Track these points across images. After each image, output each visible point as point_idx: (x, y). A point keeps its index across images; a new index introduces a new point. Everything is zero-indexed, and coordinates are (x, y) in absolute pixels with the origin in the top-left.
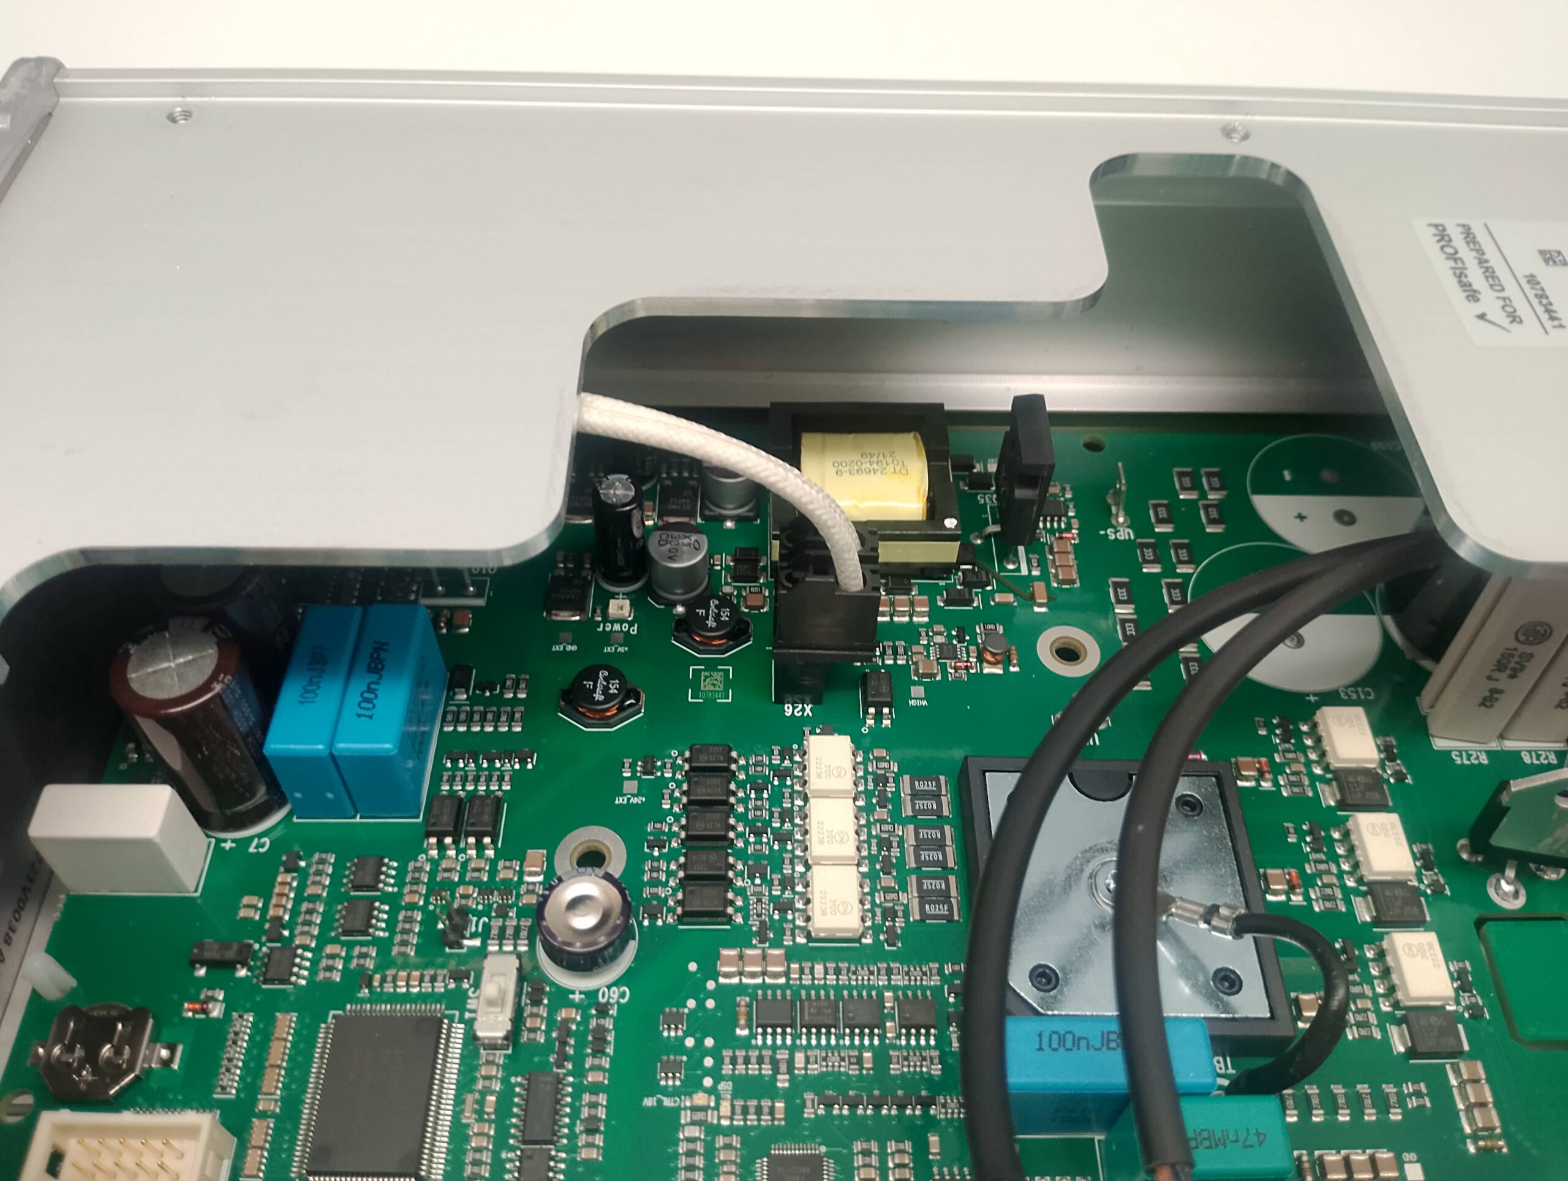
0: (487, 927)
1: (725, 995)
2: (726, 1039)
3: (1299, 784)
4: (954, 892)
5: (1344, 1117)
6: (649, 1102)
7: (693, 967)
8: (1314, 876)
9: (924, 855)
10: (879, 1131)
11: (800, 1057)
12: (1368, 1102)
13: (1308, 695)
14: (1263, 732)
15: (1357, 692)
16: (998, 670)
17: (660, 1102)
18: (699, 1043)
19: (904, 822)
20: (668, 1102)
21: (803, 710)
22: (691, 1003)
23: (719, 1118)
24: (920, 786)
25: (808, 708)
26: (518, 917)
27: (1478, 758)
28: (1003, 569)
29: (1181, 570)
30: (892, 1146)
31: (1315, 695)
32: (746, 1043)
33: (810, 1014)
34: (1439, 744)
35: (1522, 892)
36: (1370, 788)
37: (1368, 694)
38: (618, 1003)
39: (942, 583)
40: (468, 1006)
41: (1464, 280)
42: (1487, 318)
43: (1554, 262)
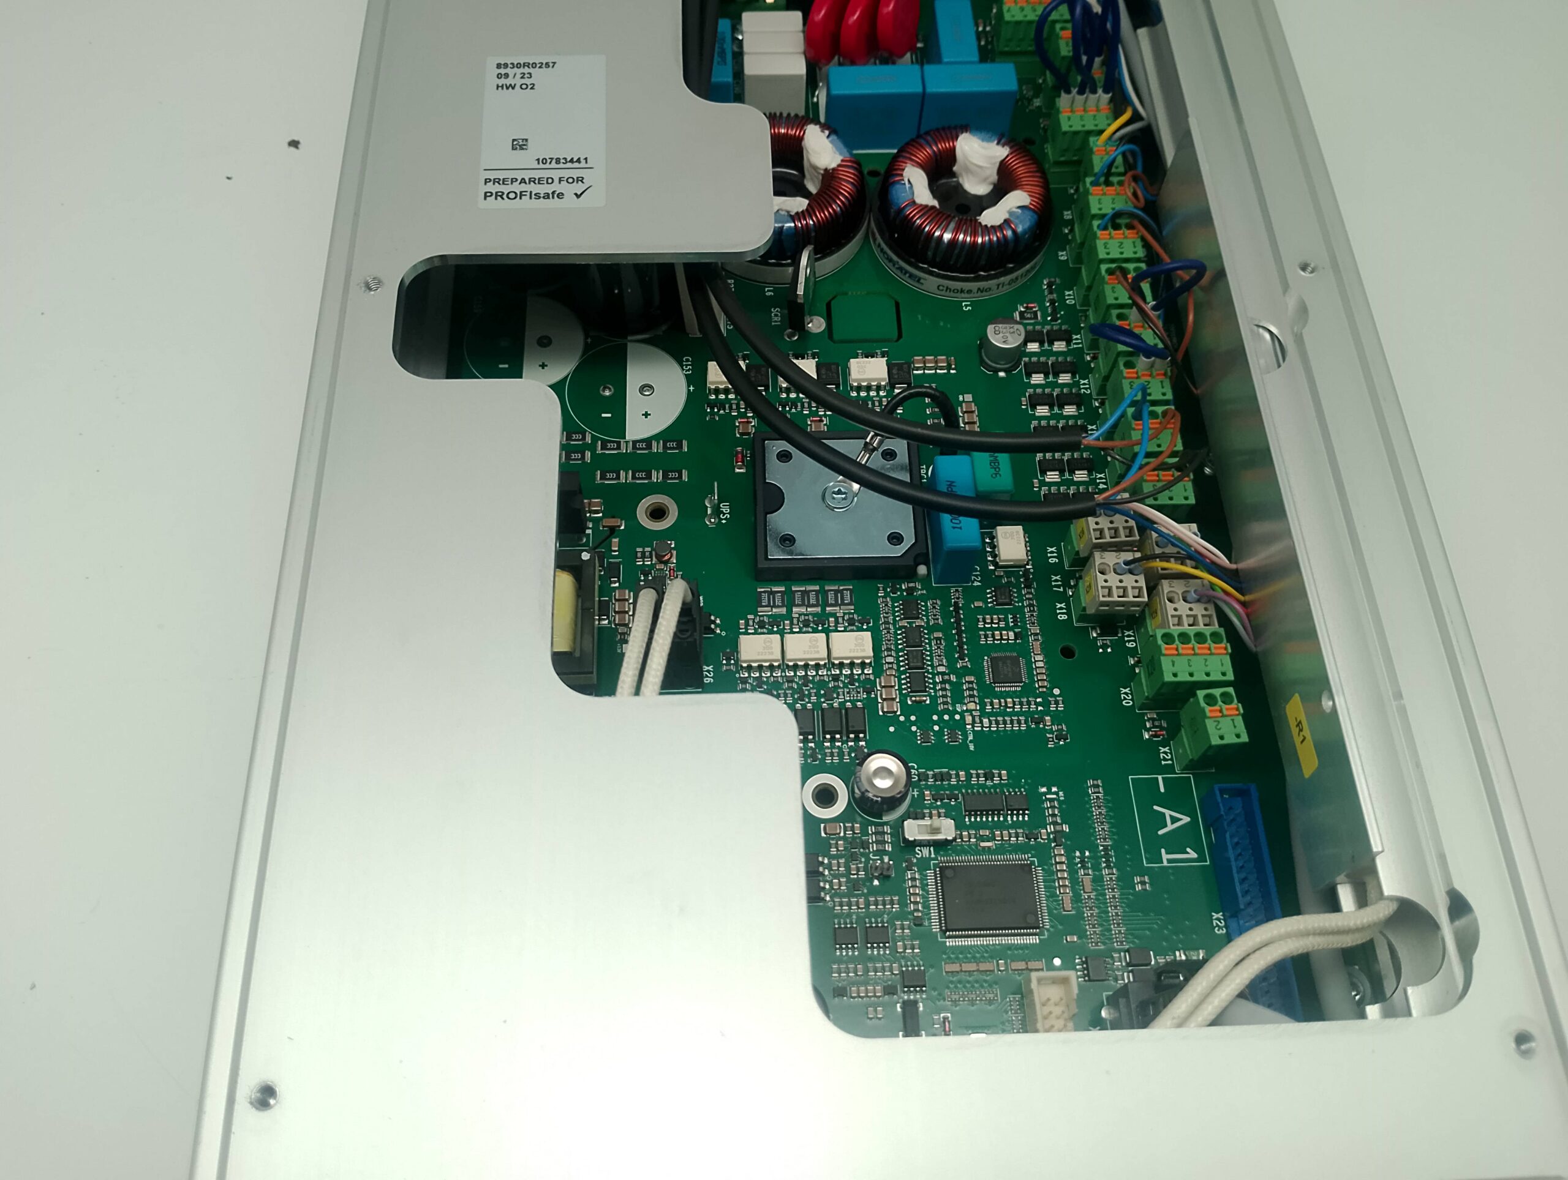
0: (875, 853)
1: (906, 710)
2: (933, 708)
4: (836, 588)
6: (972, 747)
7: (892, 729)
9: (813, 601)
10: (973, 630)
11: (941, 669)
13: (692, 390)
14: (717, 418)
15: (686, 365)
16: (674, 553)
17: (971, 741)
18: (935, 723)
19: (790, 611)
20: (971, 738)
21: (708, 671)
22: (914, 728)
23: (976, 710)
24: (765, 602)
25: (706, 668)
26: (868, 835)
29: (589, 439)
30: (981, 625)
32: (934, 699)
33: (917, 662)
35: (815, 317)
36: (758, 372)
37: (687, 359)
38: (917, 770)
40: (927, 856)
41: (542, 195)
42: (579, 193)
43: (524, 145)
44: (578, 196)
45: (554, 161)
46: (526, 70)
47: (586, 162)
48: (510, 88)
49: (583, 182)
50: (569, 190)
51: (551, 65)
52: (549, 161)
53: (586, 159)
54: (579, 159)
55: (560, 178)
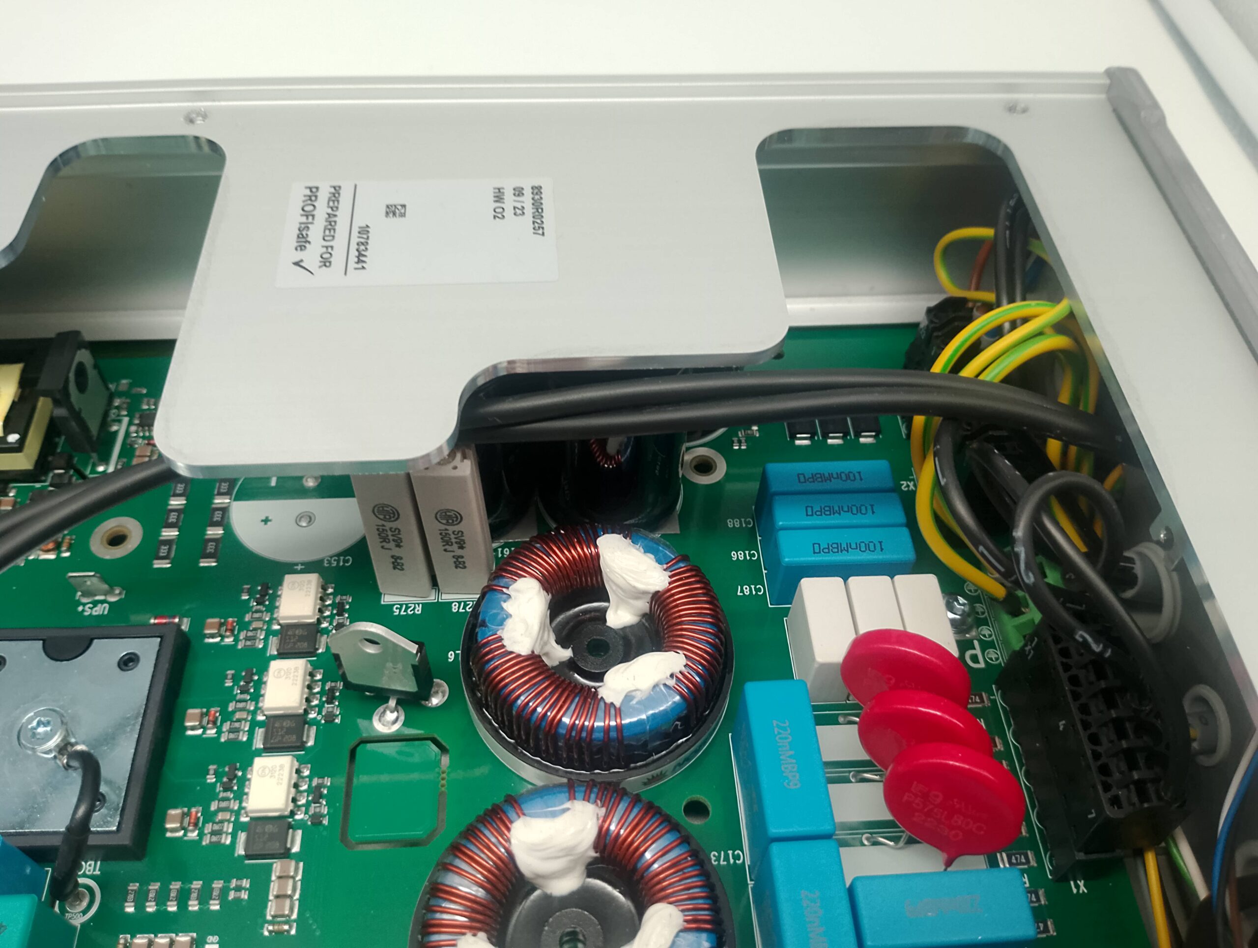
3: (253, 638)
5: (172, 908)
8: (234, 712)
12: (194, 895)
13: (297, 564)
14: (245, 597)
15: (338, 561)
16: (51, 556)
27: (414, 609)
28: (93, 471)
31: (302, 564)
34: (386, 599)
35: (402, 718)
36: (301, 638)
37: (348, 561)
39: (38, 485)
41: (304, 233)
42: (302, 264)
43: (394, 214)
44: (297, 264)
45: (363, 240)
46: (529, 210)
47: (356, 269)
48: (496, 199)
49: (320, 267)
50: (312, 256)
51: (540, 231)
52: (365, 236)
53: (363, 268)
54: (364, 262)
55: (332, 247)
